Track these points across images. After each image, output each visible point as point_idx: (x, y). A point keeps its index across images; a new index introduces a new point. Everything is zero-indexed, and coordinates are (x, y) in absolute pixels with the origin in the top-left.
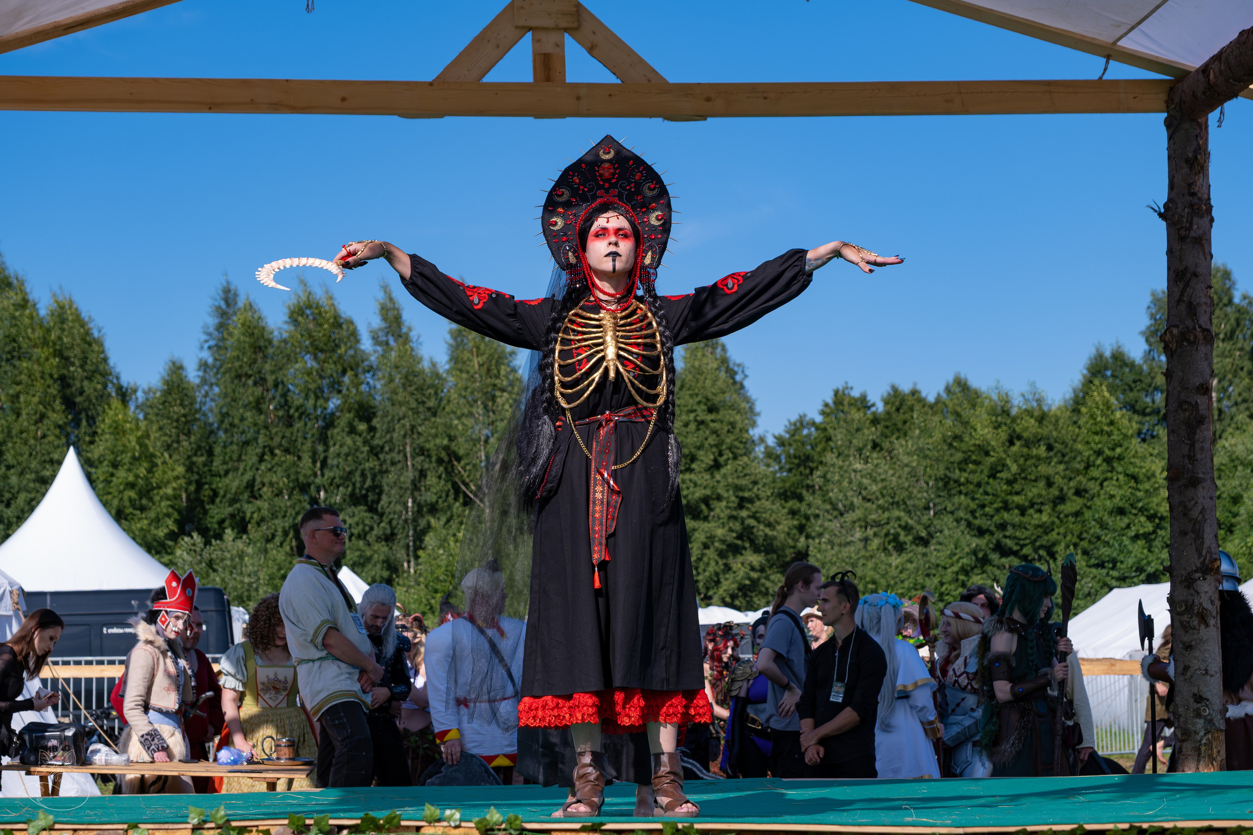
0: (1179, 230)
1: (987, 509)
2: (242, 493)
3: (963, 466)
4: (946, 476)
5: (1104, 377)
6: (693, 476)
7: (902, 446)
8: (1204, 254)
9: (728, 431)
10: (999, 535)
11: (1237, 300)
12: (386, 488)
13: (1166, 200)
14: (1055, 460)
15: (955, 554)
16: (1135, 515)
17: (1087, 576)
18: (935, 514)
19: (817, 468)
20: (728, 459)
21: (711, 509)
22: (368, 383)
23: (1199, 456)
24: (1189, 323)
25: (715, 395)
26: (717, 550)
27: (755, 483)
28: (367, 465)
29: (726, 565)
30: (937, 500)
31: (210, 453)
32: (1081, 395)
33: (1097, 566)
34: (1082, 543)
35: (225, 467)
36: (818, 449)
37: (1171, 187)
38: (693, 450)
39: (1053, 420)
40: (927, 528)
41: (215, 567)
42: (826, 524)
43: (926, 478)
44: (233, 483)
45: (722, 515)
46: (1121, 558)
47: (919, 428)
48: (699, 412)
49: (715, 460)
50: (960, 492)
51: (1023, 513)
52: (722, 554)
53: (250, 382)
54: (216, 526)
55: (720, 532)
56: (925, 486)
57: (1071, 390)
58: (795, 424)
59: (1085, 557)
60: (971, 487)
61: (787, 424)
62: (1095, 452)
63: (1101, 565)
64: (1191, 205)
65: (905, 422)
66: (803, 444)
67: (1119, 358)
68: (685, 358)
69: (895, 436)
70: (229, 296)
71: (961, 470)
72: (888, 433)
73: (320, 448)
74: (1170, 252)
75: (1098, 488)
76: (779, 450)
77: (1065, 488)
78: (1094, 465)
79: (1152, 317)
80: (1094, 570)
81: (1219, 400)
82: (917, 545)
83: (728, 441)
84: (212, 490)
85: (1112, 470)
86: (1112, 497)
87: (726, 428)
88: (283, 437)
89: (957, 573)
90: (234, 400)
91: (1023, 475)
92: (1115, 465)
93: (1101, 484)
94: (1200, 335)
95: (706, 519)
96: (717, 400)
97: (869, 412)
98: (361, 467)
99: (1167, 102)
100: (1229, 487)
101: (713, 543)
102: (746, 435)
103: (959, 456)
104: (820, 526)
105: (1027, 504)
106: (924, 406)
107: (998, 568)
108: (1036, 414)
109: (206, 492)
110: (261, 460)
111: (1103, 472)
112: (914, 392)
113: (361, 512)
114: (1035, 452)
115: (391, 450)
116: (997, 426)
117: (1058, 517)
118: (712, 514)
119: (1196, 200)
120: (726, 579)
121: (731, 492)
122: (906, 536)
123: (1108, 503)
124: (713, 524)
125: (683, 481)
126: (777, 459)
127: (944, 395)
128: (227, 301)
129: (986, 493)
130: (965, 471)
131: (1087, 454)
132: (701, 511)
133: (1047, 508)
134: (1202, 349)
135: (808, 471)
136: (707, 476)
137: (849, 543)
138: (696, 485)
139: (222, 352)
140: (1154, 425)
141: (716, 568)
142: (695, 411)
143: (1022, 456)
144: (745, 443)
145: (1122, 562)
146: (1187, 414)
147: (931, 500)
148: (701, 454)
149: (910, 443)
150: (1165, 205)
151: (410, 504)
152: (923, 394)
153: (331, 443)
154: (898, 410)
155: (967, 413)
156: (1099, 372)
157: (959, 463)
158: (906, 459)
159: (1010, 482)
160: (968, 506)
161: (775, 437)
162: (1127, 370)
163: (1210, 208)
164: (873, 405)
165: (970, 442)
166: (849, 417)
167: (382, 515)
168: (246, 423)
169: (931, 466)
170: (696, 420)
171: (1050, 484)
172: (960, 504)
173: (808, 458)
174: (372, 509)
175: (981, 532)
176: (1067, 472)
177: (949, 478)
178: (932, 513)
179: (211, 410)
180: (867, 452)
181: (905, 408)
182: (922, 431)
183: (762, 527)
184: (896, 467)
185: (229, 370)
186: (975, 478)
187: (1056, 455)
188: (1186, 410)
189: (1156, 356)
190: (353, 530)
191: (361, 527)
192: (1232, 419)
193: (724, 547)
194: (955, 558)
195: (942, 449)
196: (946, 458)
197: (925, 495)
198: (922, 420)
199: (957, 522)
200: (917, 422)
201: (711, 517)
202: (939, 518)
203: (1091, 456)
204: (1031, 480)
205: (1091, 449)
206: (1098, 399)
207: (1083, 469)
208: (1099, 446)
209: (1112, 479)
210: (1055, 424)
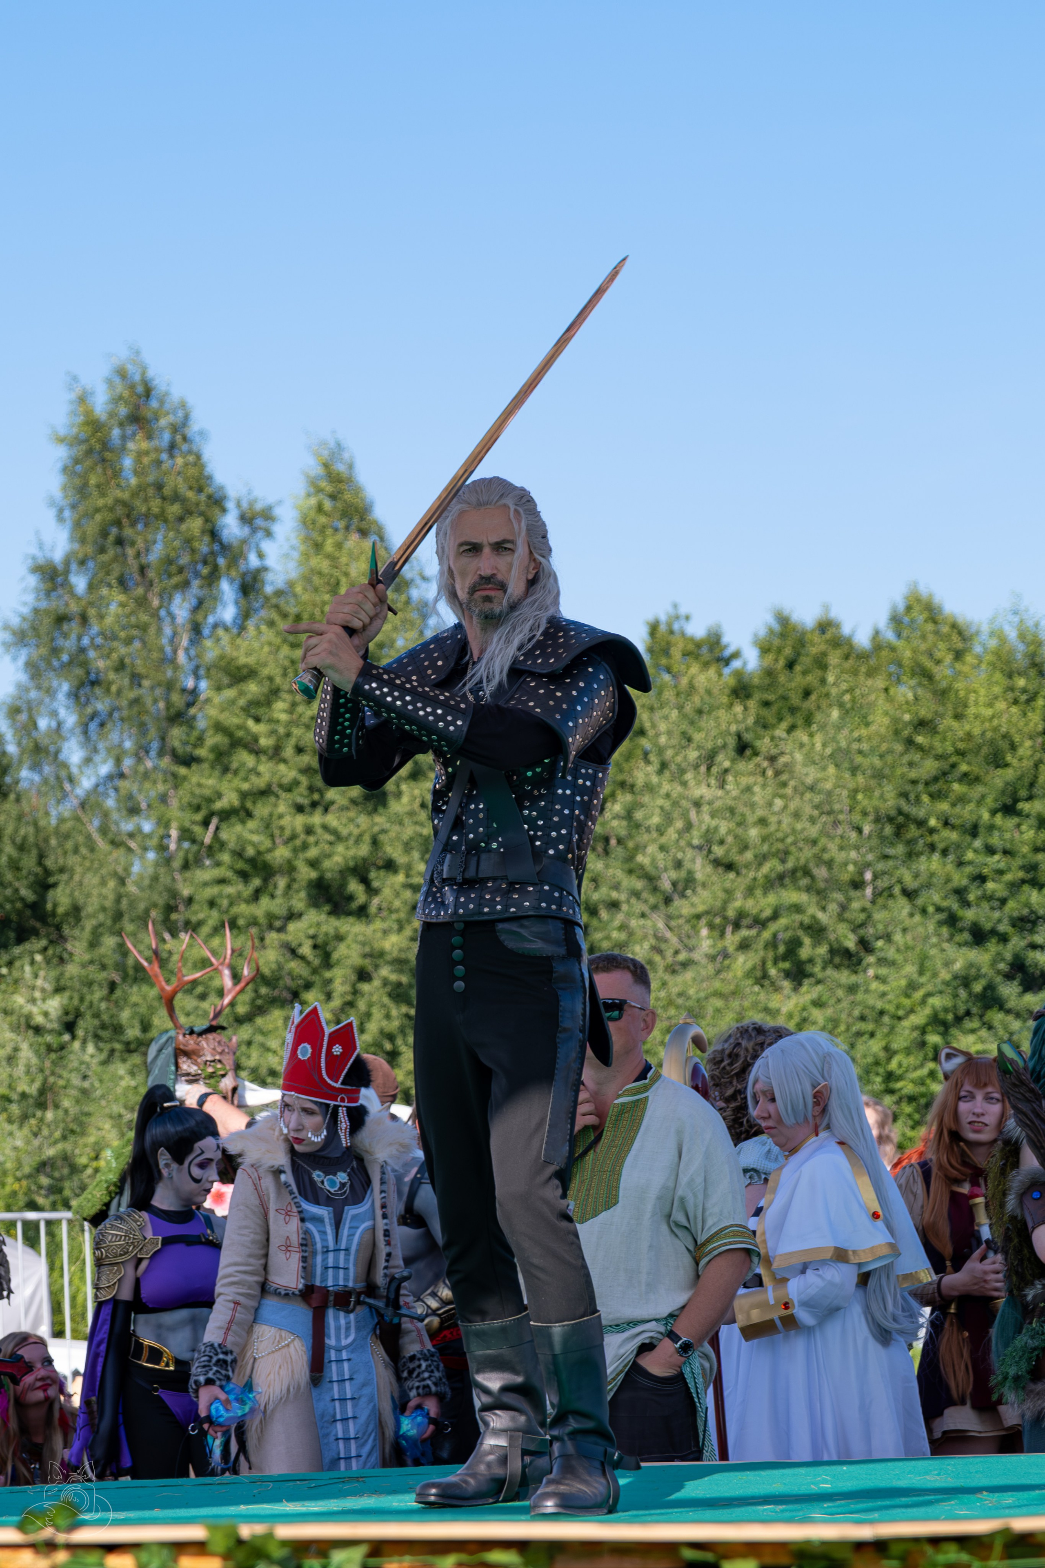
1: (990, 886)
3: (939, 787)
4: (900, 812)
6: (332, 820)
7: (802, 745)
10: (1017, 943)
15: (917, 986)
18: (877, 894)
21: (372, 891)
26: (385, 982)
30: (880, 866)
40: (856, 927)
42: (633, 923)
43: (855, 817)
45: (397, 904)
47: (841, 705)
50: (932, 847)
56: (852, 833)
60: (955, 835)
65: (807, 694)
69: (784, 725)
71: (932, 796)
72: (772, 720)
82: (837, 967)
89: (923, 1031)
95: (362, 912)
97: (727, 671)
101: (375, 966)
103: (929, 767)
104: (622, 927)
106: (847, 657)
107: (1018, 1015)
112: (825, 626)
118: (376, 901)
122: (814, 946)
124: (378, 925)
125: (309, 831)
127: (889, 634)
130: (942, 798)
132: (351, 898)
136: (363, 820)
137: (685, 965)
138: (338, 837)
147: (868, 865)
149: (818, 740)
152: (846, 630)
154: (790, 665)
155: (944, 670)
157: (927, 784)
158: (811, 774)
160: (949, 879)
164: (736, 655)
165: (953, 732)
166: (684, 681)
172: (932, 875)
175: (979, 936)
177: (907, 816)
178: (869, 891)
180: (724, 761)
181: (805, 661)
182: (846, 713)
184: (789, 791)
186: (966, 813)
194: (918, 995)
195: (890, 751)
196: (899, 772)
197: (853, 854)
198: (844, 686)
199: (924, 911)
200: (834, 691)
201: (373, 909)
202: (885, 907)
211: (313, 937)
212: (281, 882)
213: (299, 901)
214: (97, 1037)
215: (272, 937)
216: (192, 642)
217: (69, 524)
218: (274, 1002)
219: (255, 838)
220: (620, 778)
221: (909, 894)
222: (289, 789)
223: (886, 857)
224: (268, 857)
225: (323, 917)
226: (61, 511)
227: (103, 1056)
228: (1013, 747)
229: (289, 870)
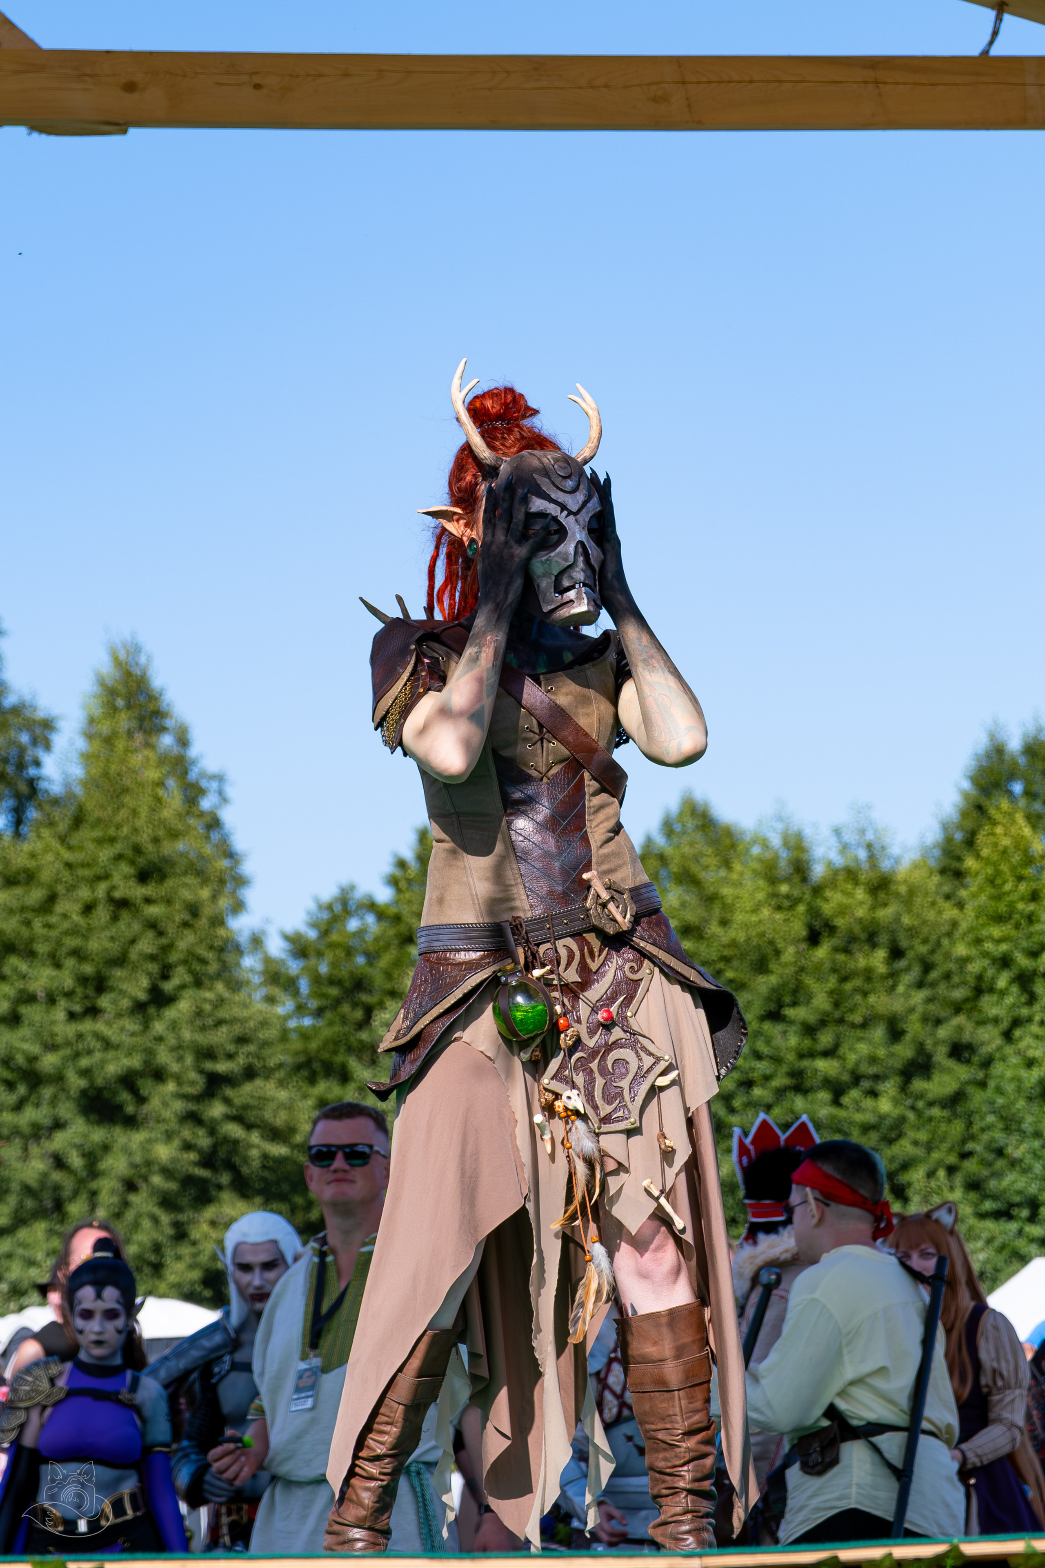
1: (757, 1092)
5: (1010, 795)
6: (100, 1026)
9: (183, 924)
14: (907, 979)
17: (978, 1238)
19: (381, 1005)
20: (183, 986)
21: (141, 1100)
25: (154, 840)
26: (155, 1191)
27: (242, 1040)
29: (177, 1225)
32: (958, 836)
33: (996, 1214)
34: (964, 1164)
36: (384, 962)
38: (102, 968)
39: (902, 890)
45: (167, 1113)
48: (117, 880)
49: (153, 989)
51: (836, 1102)
52: (167, 1202)
55: (164, 1152)
57: (936, 826)
58: (330, 907)
59: (973, 1196)
61: (312, 906)
62: (994, 961)
63: (1004, 1214)
66: (349, 952)
67: (1040, 756)
75: (1000, 1041)
76: (294, 967)
77: (929, 1042)
78: (991, 990)
80: (990, 1225)
83: (183, 944)
85: (1032, 1000)
86: (1032, 1061)
87: (177, 916)
91: (837, 1015)
93: (1008, 1036)
95: (131, 1122)
96: (159, 851)
101: (145, 1176)
102: (221, 932)
105: (846, 1077)
108: (863, 876)
111: (1013, 1006)
114: (861, 961)
116: (782, 905)
117: (913, 1107)
118: (144, 1110)
120: (179, 1258)
121: (189, 1060)
123: (1023, 1073)
124: (146, 1134)
125: (80, 1038)
126: (290, 985)
127: (660, 841)
129: (758, 1056)
131: (974, 968)
132: (120, 1106)
133: (889, 1087)
135: (359, 1014)
136: (136, 1027)
138: (107, 1045)
141: (155, 1235)
143: (836, 970)
144: (222, 950)
148: (118, 973)
155: (711, 876)
156: (996, 784)
159: (809, 1030)
161: (286, 938)
165: (719, 937)
170: (109, 898)
171: (895, 1033)
173: (359, 984)
176: (931, 1007)
183: (255, 1137)
187: (908, 969)
193: (172, 1186)
201: (141, 1117)
203: (985, 969)
204: (854, 1026)
205: (985, 954)
206: (1006, 842)
207: (966, 1000)
208: (1004, 947)
209: (1030, 1020)
210: (908, 901)
211: (82, 1146)
212: (48, 1091)
213: (66, 1110)
215: (38, 1147)
219: (26, 1046)
220: (388, 986)
222: (65, 996)
224: (38, 1065)
225: (90, 1126)
228: (778, 953)
229: (58, 1078)
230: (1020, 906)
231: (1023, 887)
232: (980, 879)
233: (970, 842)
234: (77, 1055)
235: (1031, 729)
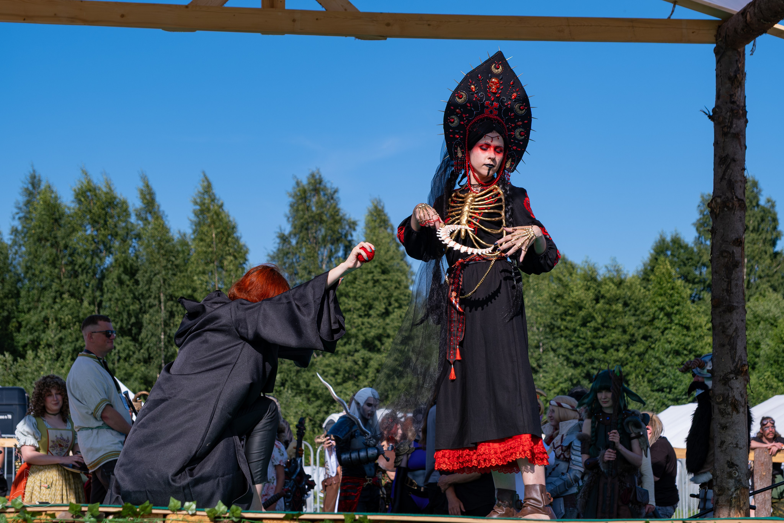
0: (723, 128)
1: (580, 348)
2: (39, 325)
3: (564, 317)
4: (551, 324)
5: (666, 256)
6: (370, 320)
8: (740, 145)
9: (396, 288)
10: (589, 367)
11: (762, 202)
12: (145, 324)
13: (714, 106)
14: (630, 313)
15: (557, 380)
16: (686, 355)
17: (652, 398)
18: (544, 351)
20: (395, 308)
21: (382, 344)
22: (134, 247)
23: (734, 290)
24: (729, 195)
25: (387, 261)
28: (131, 307)
29: (392, 385)
30: (545, 341)
31: (17, 295)
32: (649, 268)
33: (658, 390)
34: (648, 375)
35: (28, 306)
37: (718, 97)
38: (371, 301)
39: (629, 284)
40: (537, 361)
41: (19, 378)
43: (538, 325)
44: (33, 318)
45: (390, 348)
46: (675, 385)
47: (534, 289)
48: (375, 273)
49: (386, 309)
50: (561, 336)
51: (605, 353)
52: (389, 377)
53: (48, 244)
54: (21, 349)
55: (388, 361)
56: (537, 331)
57: (642, 265)
59: (650, 385)
60: (568, 332)
62: (659, 309)
63: (661, 390)
64: (732, 110)
67: (677, 242)
68: (366, 233)
70: (35, 181)
71: (563, 320)
73: (98, 293)
74: (716, 144)
75: (661, 334)
77: (636, 334)
78: (658, 318)
79: (701, 212)
80: (656, 394)
81: (748, 275)
83: (395, 294)
84: (18, 322)
85: (671, 322)
86: (670, 342)
87: (394, 285)
88: (70, 285)
90: (36, 257)
91: (606, 324)
92: (673, 318)
93: (663, 333)
94: (736, 203)
95: (379, 351)
96: (388, 264)
98: (127, 309)
99: (716, 36)
100: (753, 336)
101: (382, 368)
102: (407, 290)
103: (561, 310)
105: (609, 345)
108: (615, 280)
109: (13, 324)
110: (55, 302)
111: (665, 324)
113: (126, 341)
114: (614, 307)
115: (150, 296)
116: (588, 289)
117: (630, 355)
118: (383, 347)
119: (735, 107)
121: (397, 332)
123: (667, 346)
124: (383, 355)
125: (363, 324)
128: (33, 184)
129: (580, 337)
130: (565, 320)
131: (652, 311)
132: (376, 346)
133: (622, 348)
134: (738, 213)
136: (381, 321)
138: (372, 326)
139: (28, 222)
140: (701, 291)
142: (372, 272)
143: (605, 311)
144: (407, 296)
145: (675, 388)
146: (726, 259)
147: (541, 341)
148: (376, 303)
150: (714, 110)
151: (162, 337)
153: (106, 289)
155: (566, 279)
156: (662, 252)
157: (561, 315)
159: (596, 330)
160: (567, 346)
162: (682, 251)
163: (745, 113)
165: (568, 299)
167: (141, 344)
168: (44, 274)
169: (541, 317)
170: (373, 279)
171: (625, 331)
172: (561, 344)
174: (135, 339)
175: (576, 365)
176: (638, 323)
177: (554, 325)
178: (541, 350)
179: (19, 264)
182: (535, 292)
185: (32, 235)
186: (572, 326)
187: (630, 310)
188: (725, 257)
189: (703, 241)
190: (121, 355)
191: (127, 351)
192: (757, 288)
193: (390, 372)
194: (556, 383)
195: (549, 304)
196: (551, 311)
197: (537, 337)
198: (535, 283)
199: (558, 357)
200: (532, 284)
201: (382, 350)
202: (546, 354)
203: (656, 311)
204: (612, 328)
205: (657, 306)
206: (664, 270)
207: (650, 321)
208: (662, 304)
209: (671, 328)
210: (630, 288)
211: (363, 358)
212: (353, 340)
213: (359, 346)
214: (292, 389)
215: (350, 358)
216: (328, 262)
217: (291, 223)
218: (349, 379)
221: (554, 350)
222: (358, 310)
223: (547, 338)
224: (350, 332)
225: (366, 352)
226: (288, 218)
227: (293, 394)
229: (356, 336)
230: (669, 291)
231: (669, 285)
232: (655, 283)
233: (652, 270)
234: (361, 329)
235: (674, 234)
